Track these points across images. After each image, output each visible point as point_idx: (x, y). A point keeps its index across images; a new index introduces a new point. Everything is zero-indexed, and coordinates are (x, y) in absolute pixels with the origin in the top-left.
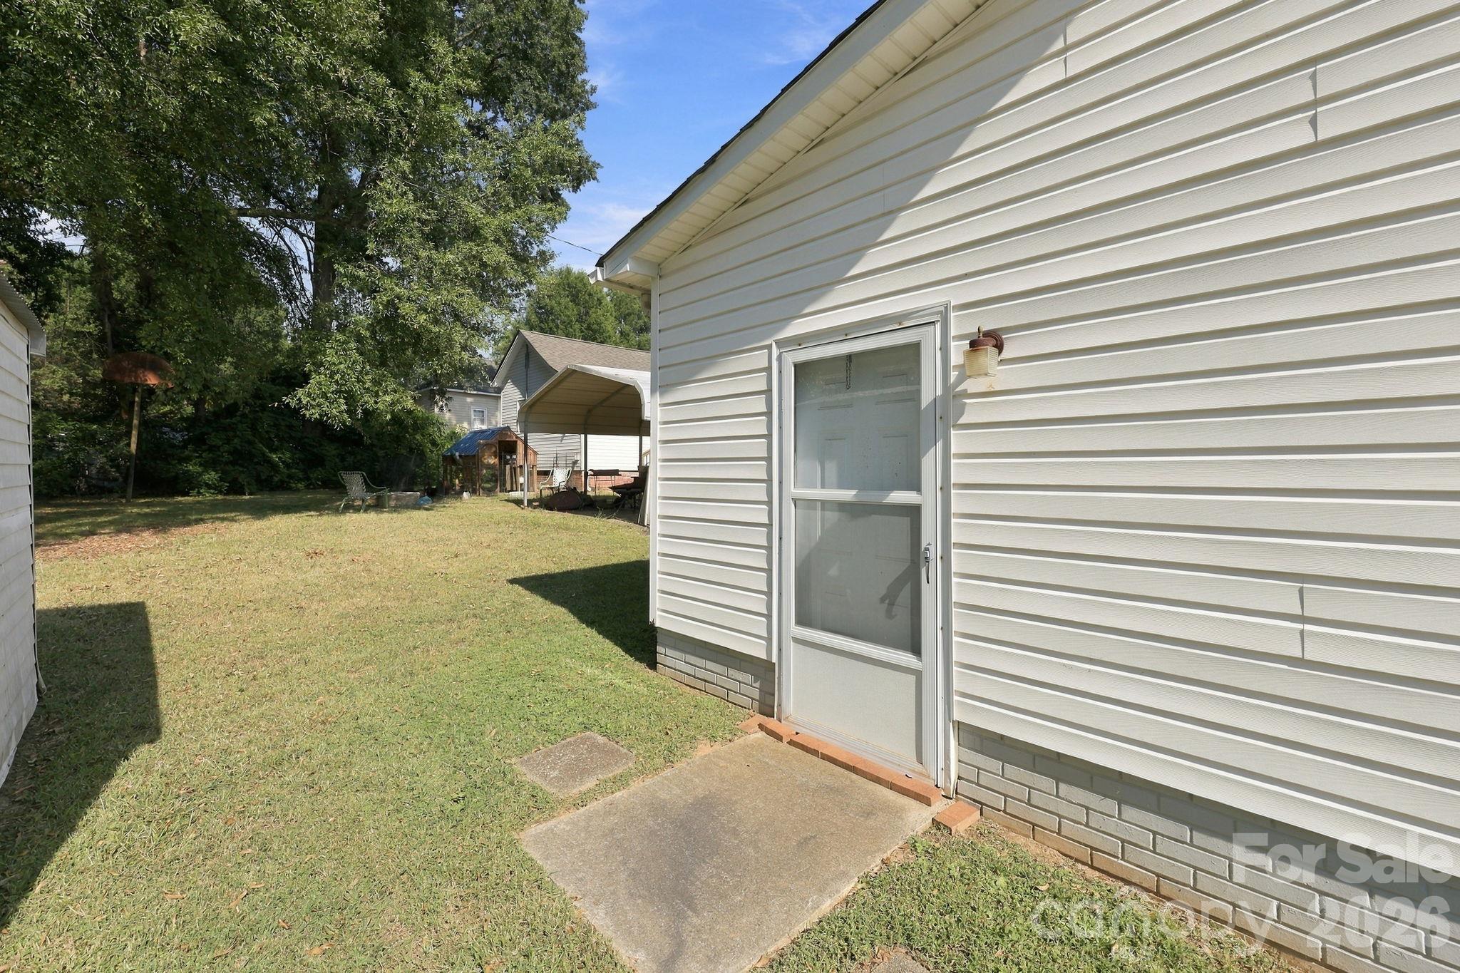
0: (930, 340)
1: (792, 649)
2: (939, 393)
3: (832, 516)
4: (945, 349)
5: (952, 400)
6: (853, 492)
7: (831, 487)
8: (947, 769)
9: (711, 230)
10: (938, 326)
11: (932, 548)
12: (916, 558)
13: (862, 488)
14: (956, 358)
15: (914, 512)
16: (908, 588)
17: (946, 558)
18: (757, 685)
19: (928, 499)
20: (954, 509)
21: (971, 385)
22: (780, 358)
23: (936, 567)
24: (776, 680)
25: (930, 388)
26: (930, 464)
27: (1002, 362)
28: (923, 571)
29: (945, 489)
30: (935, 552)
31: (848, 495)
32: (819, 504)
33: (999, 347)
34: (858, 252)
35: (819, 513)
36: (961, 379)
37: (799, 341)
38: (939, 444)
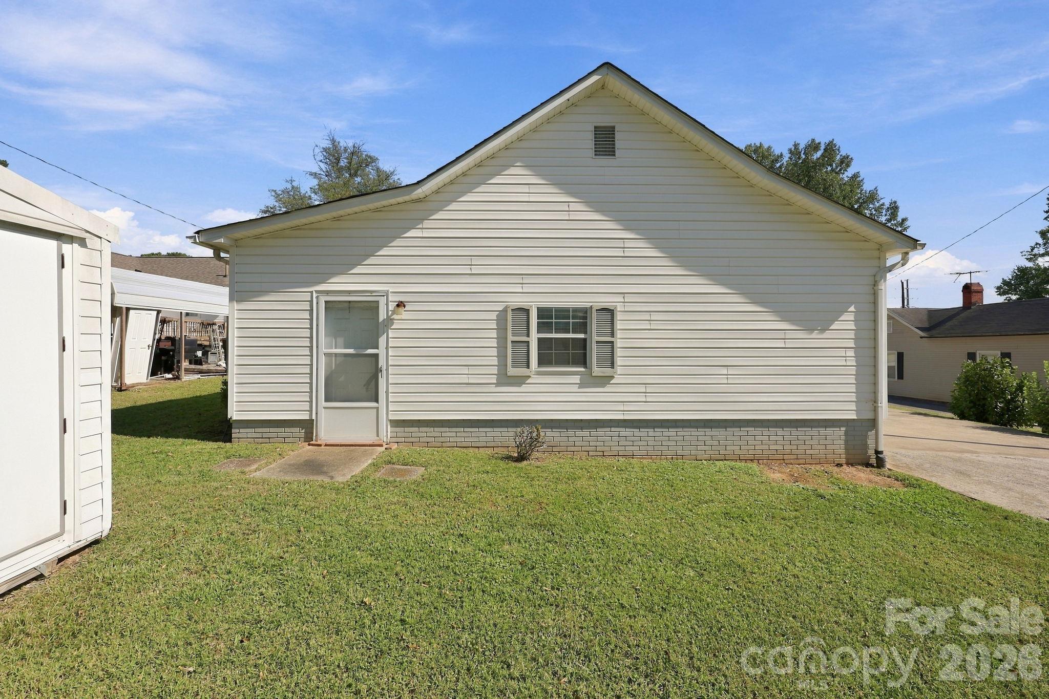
0: (382, 301)
1: (322, 412)
2: (385, 318)
3: (340, 359)
4: (387, 304)
5: (389, 321)
6: (353, 350)
7: (341, 348)
8: (387, 435)
9: (274, 235)
10: (385, 297)
11: (383, 367)
12: (377, 371)
13: (355, 348)
14: (391, 308)
15: (376, 356)
16: (373, 382)
17: (387, 370)
18: (303, 431)
19: (381, 351)
20: (390, 354)
21: (395, 317)
22: (317, 297)
23: (384, 372)
24: (315, 426)
25: (382, 316)
26: (382, 341)
27: (405, 311)
28: (380, 374)
29: (387, 348)
30: (384, 368)
31: (351, 351)
32: (334, 355)
33: (404, 306)
34: (355, 265)
35: (334, 358)
36: (392, 315)
37: (327, 293)
38: (385, 334)
